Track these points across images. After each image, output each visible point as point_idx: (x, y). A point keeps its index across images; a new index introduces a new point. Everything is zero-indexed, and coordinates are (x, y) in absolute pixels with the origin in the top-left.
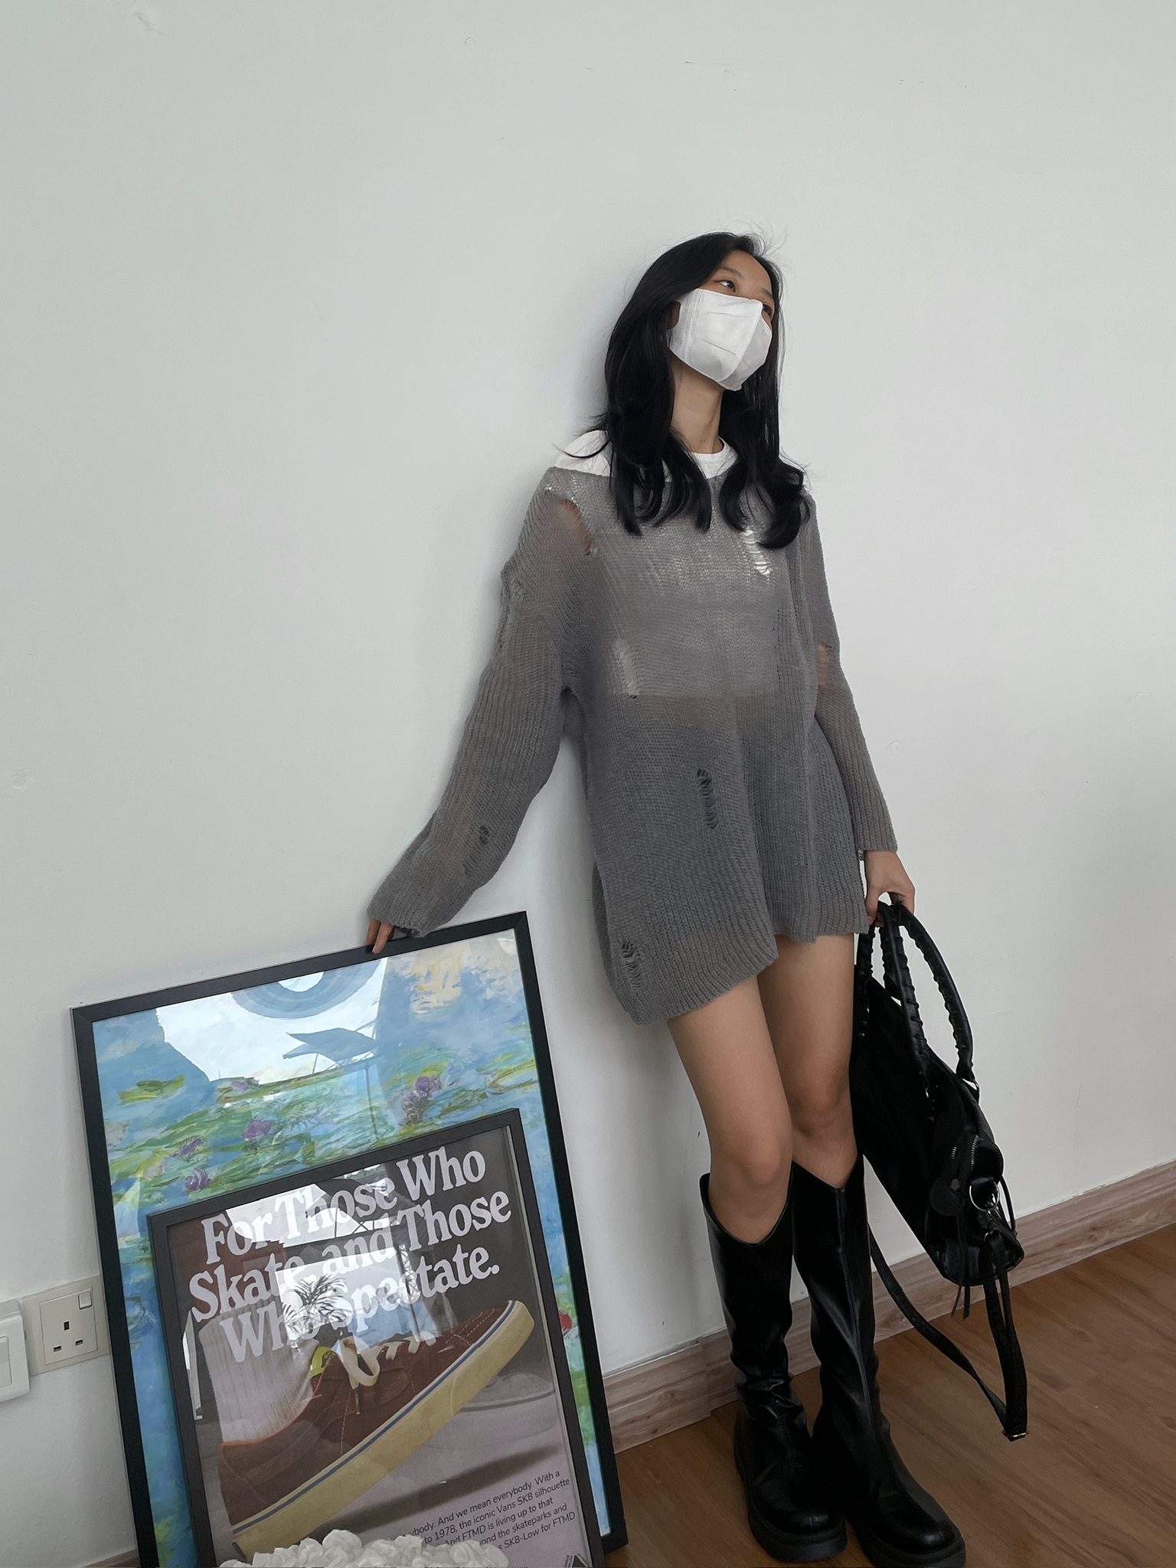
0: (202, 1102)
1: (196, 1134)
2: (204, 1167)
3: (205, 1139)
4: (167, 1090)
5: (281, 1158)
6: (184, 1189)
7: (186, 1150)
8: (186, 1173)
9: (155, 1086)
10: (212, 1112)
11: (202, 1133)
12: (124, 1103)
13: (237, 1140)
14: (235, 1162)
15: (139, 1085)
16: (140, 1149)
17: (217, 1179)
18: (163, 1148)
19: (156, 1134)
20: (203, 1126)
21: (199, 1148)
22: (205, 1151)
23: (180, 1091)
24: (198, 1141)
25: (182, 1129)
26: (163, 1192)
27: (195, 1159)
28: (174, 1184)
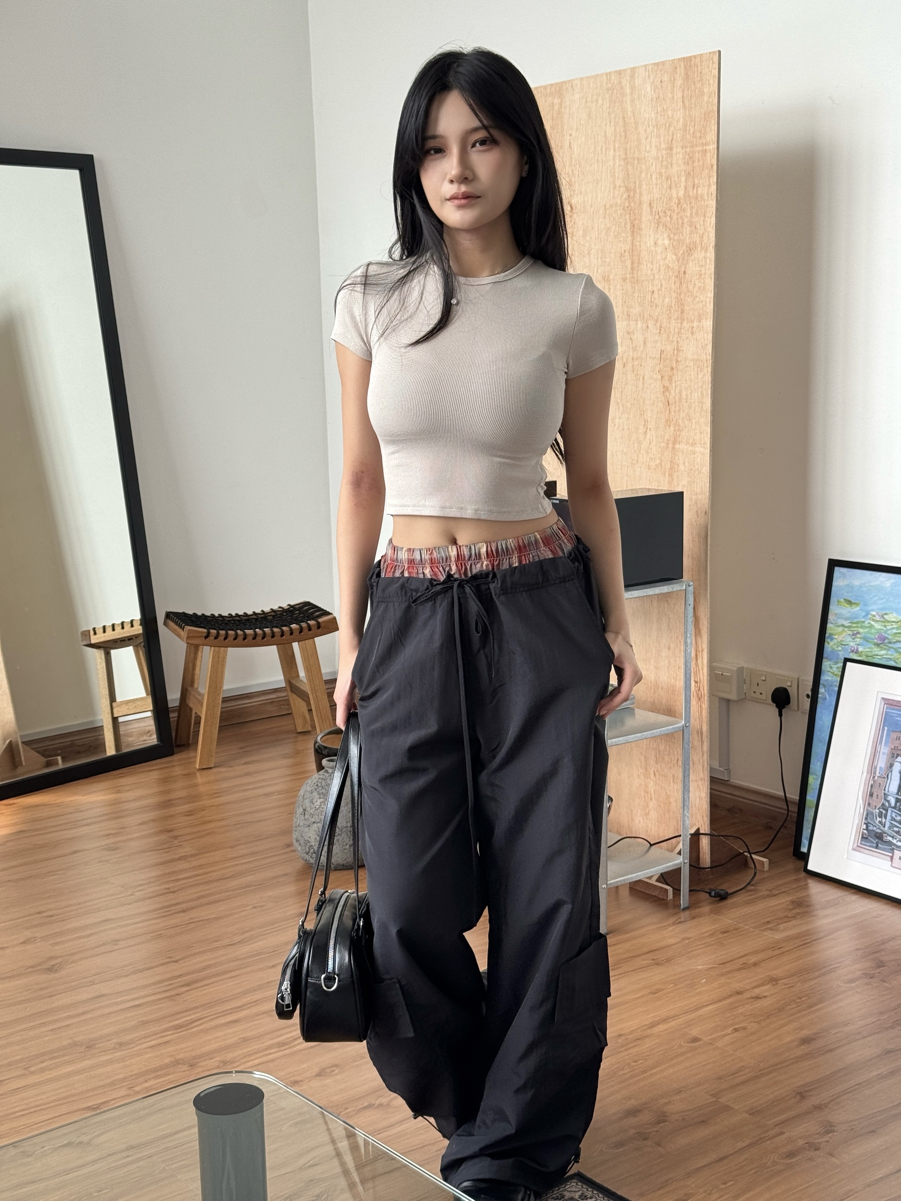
0: (864, 617)
1: (859, 629)
2: (858, 645)
3: (862, 633)
4: (853, 606)
5: (886, 655)
6: (849, 650)
7: (854, 635)
8: (852, 644)
9: (850, 603)
10: (866, 622)
11: (861, 630)
12: (838, 605)
13: (872, 639)
14: (870, 648)
15: (845, 600)
16: (839, 626)
17: (862, 652)
18: (846, 629)
19: (846, 623)
20: (862, 627)
21: (859, 636)
22: (860, 638)
23: (858, 608)
24: (858, 633)
25: (855, 625)
26: (842, 648)
27: (856, 639)
28: (846, 647)
